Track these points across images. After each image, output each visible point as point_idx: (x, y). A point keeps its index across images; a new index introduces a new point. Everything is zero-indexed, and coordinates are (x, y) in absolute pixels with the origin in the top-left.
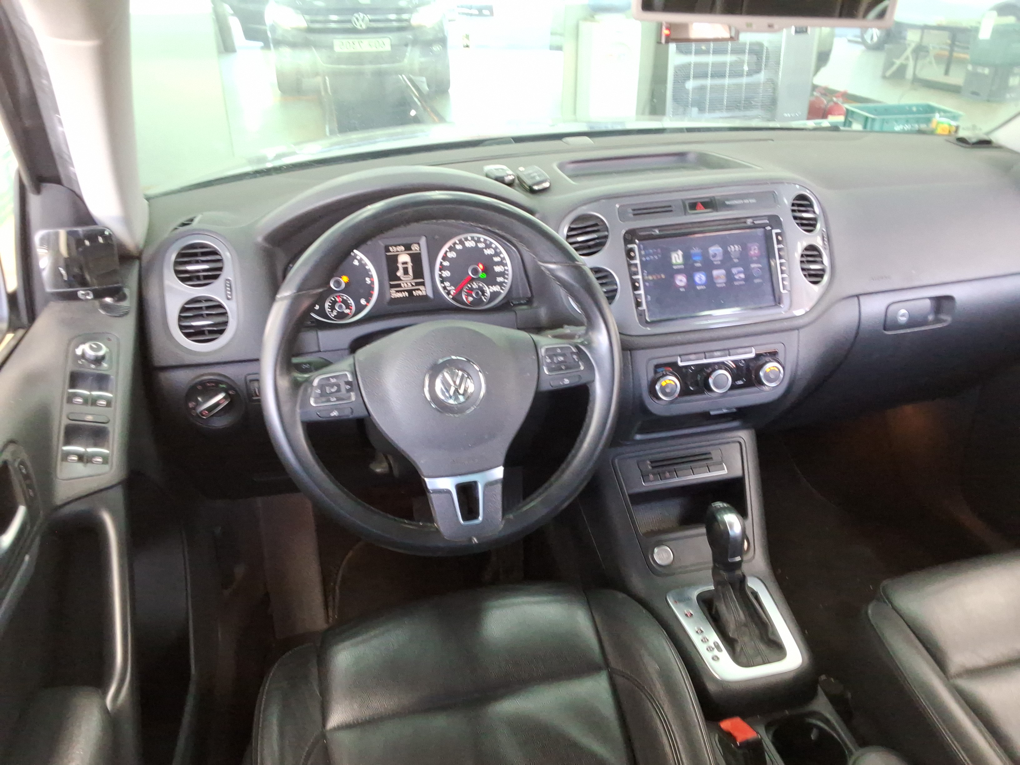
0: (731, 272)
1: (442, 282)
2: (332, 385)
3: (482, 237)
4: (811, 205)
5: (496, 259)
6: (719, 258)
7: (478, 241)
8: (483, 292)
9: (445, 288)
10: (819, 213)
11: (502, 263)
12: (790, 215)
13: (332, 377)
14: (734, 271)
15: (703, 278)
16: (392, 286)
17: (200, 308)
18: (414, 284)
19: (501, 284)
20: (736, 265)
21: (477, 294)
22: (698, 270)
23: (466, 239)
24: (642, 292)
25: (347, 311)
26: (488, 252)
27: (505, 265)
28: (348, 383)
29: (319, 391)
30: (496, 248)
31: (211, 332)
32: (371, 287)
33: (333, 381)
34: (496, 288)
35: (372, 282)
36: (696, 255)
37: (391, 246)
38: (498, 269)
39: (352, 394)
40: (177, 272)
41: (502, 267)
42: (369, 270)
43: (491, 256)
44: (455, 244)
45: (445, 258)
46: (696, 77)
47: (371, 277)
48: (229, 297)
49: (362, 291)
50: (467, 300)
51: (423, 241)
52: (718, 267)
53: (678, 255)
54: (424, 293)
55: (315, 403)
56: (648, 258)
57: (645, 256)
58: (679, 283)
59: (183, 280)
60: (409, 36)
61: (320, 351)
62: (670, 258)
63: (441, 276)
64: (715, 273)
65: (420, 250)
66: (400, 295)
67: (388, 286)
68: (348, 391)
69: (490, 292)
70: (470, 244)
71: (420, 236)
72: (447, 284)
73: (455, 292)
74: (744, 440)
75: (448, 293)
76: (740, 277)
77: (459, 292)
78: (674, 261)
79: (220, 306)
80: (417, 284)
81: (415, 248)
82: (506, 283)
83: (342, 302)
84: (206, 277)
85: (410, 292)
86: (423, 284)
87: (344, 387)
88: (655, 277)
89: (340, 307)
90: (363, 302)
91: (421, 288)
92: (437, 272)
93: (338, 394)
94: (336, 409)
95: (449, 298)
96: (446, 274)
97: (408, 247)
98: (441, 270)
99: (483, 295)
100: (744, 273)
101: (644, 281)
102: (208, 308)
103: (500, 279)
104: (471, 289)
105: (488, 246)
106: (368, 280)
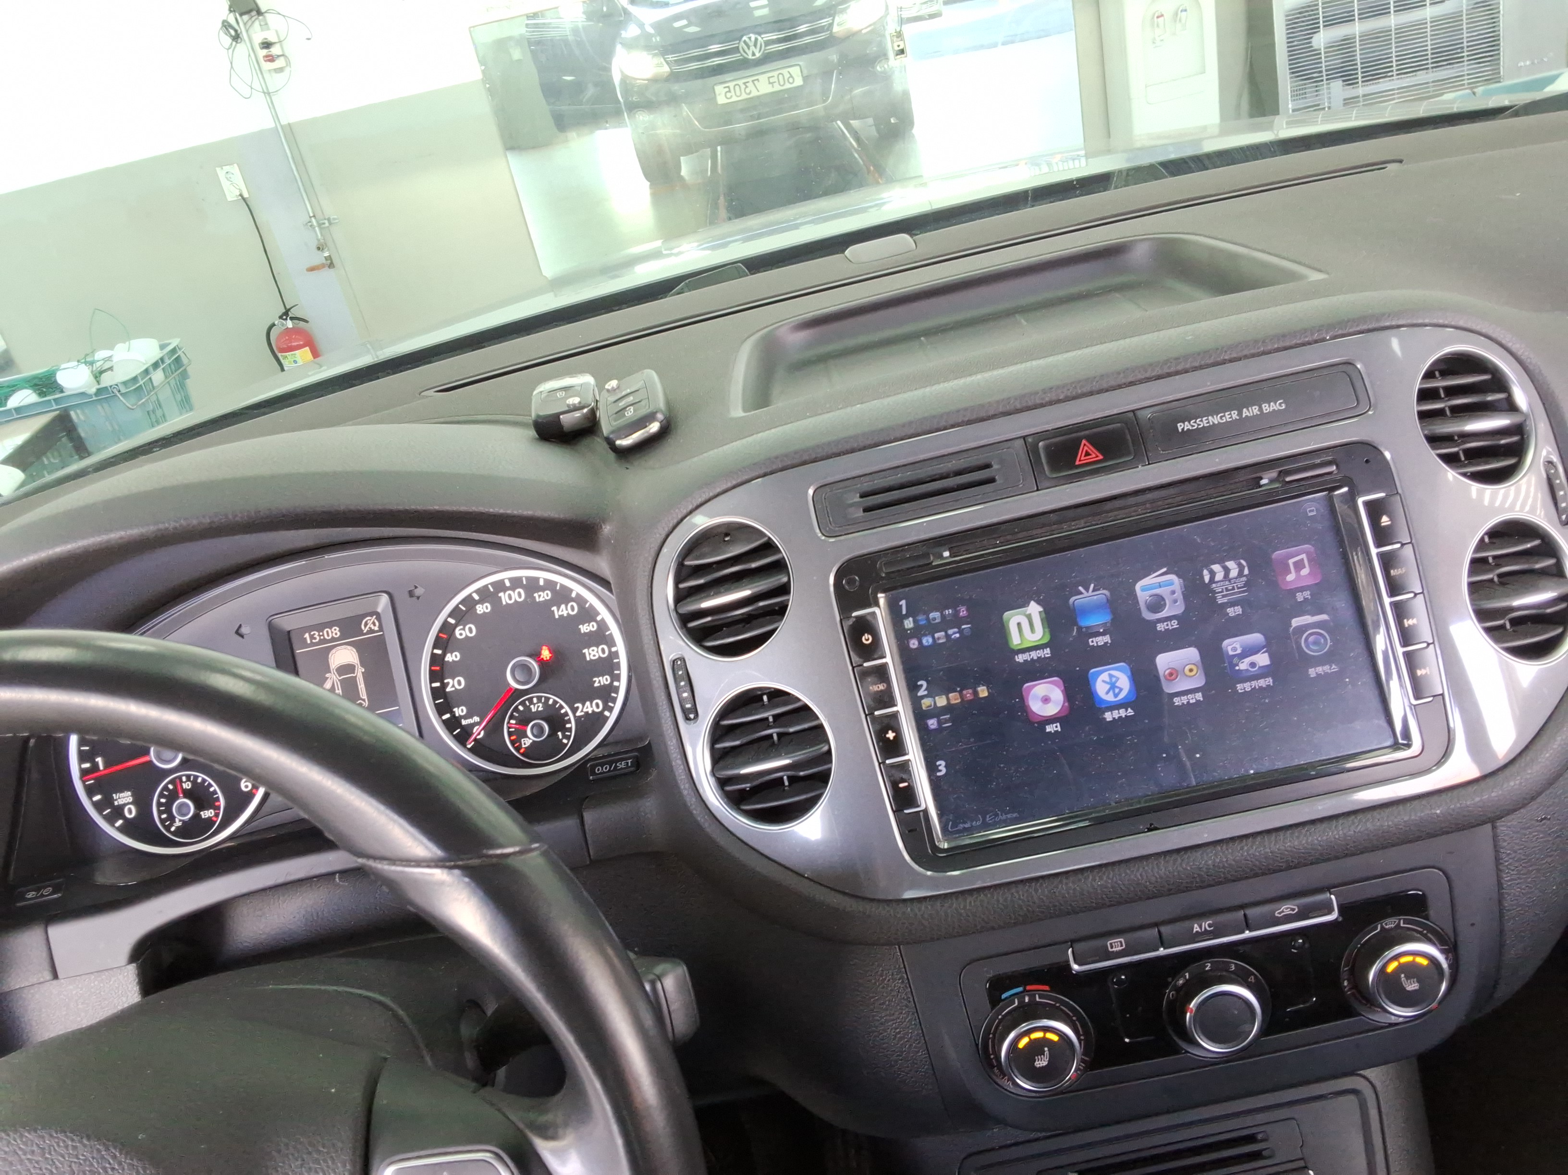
0: (1219, 651)
1: (441, 709)
3: (541, 576)
4: (1499, 383)
5: (586, 628)
6: (1174, 607)
7: (531, 588)
8: (561, 720)
10: (1530, 405)
11: (601, 637)
12: (1416, 432)
14: (1232, 645)
15: (1124, 682)
19: (602, 694)
20: (1237, 628)
22: (1105, 657)
23: (502, 585)
24: (914, 754)
25: (209, 814)
26: (562, 611)
27: (610, 641)
30: (580, 600)
34: (590, 707)
36: (1087, 611)
37: (309, 629)
38: (592, 653)
41: (603, 648)
43: (572, 622)
44: (472, 601)
45: (442, 643)
46: (1330, 23)
50: (518, 749)
52: (1173, 641)
53: (1029, 617)
56: (927, 641)
57: (917, 632)
58: (1037, 708)
60: (833, 55)
62: (1002, 632)
63: (435, 692)
64: (1164, 661)
65: (382, 628)
69: (576, 717)
70: (511, 597)
71: (374, 594)
72: (459, 711)
73: (481, 728)
74: (1371, 1083)
76: (1253, 665)
77: (494, 731)
78: (1015, 640)
81: (370, 624)
82: (615, 690)
88: (954, 698)
89: (187, 806)
90: (245, 786)
92: (427, 685)
95: (465, 752)
96: (456, 683)
97: (350, 628)
98: (434, 677)
100: (1268, 647)
101: (920, 717)
103: (603, 680)
105: (560, 598)
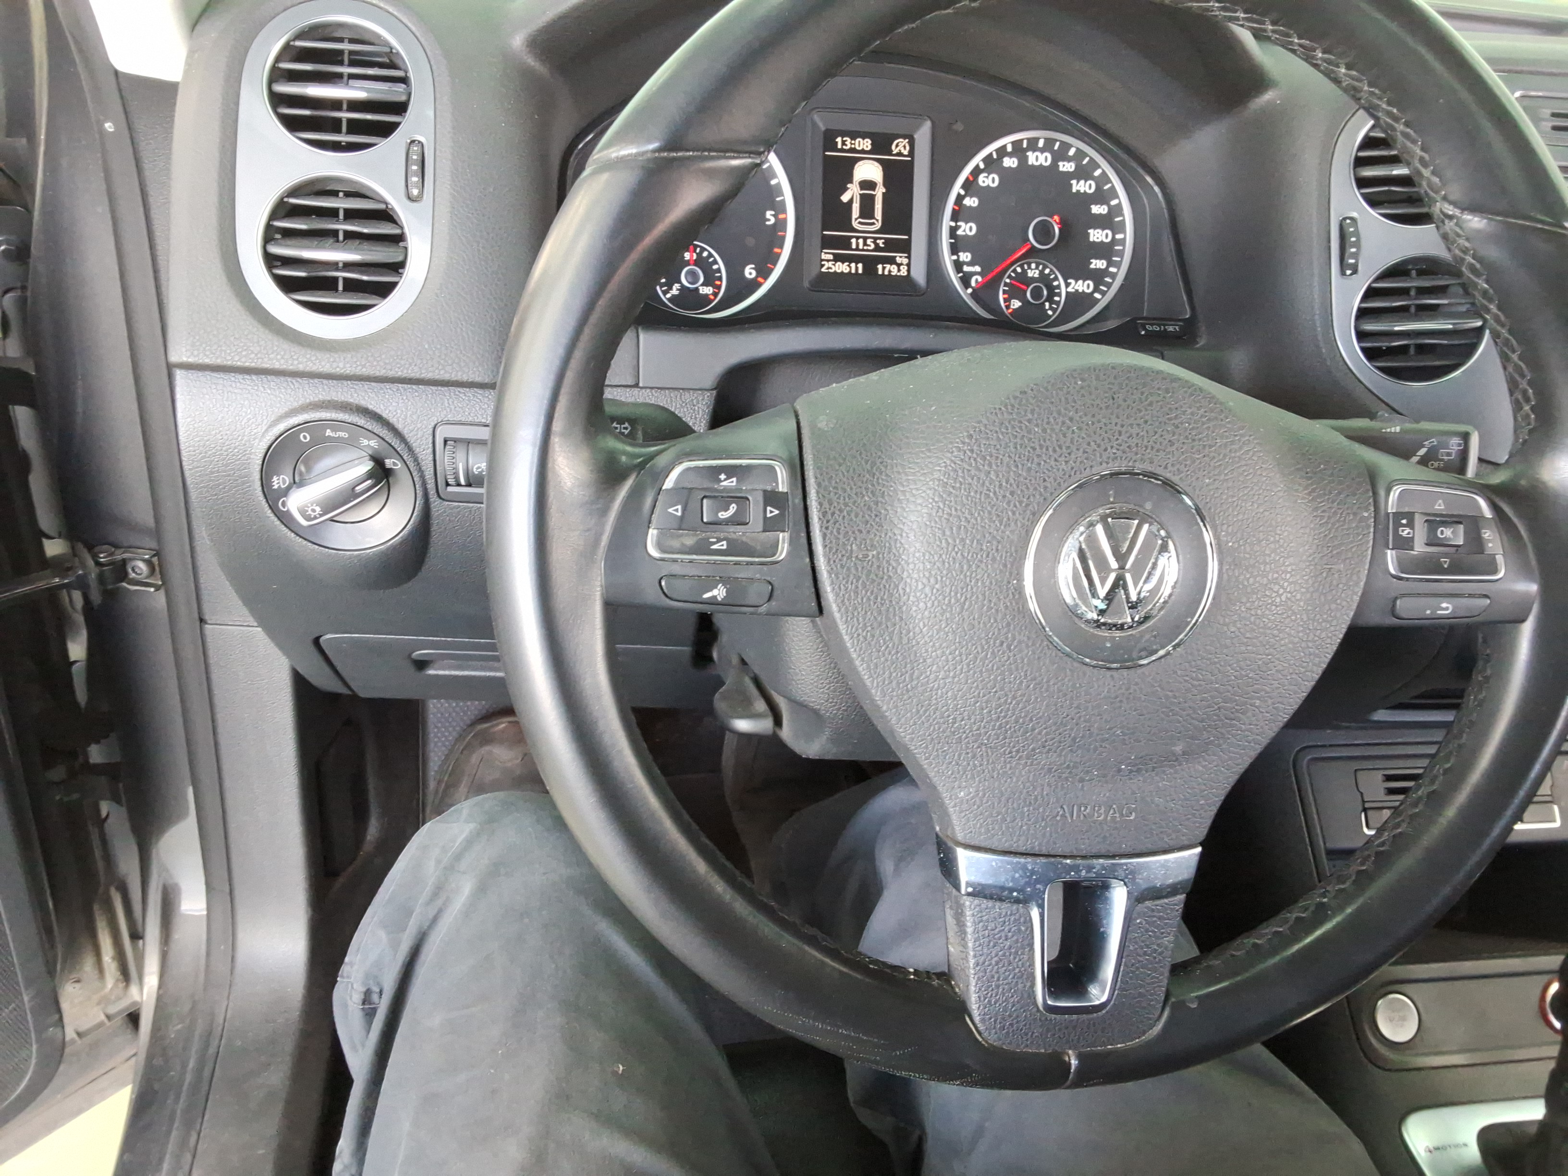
1: (955, 249)
2: (724, 499)
3: (1076, 145)
5: (1098, 209)
7: (1060, 155)
8: (1053, 291)
9: (958, 265)
11: (1109, 222)
13: (731, 471)
16: (828, 243)
17: (332, 213)
18: (880, 243)
19: (1098, 277)
21: (1037, 293)
23: (1033, 144)
25: (707, 290)
26: (1080, 186)
27: (1118, 228)
28: (772, 498)
29: (677, 510)
30: (1103, 180)
31: (352, 286)
32: (775, 236)
33: (728, 483)
34: (1083, 286)
35: (781, 224)
37: (843, 134)
38: (1097, 235)
39: (783, 538)
40: (277, 100)
41: (1110, 233)
42: (778, 190)
43: (1087, 200)
44: (1002, 152)
45: (970, 186)
47: (780, 208)
48: (415, 192)
49: (750, 242)
50: (1007, 304)
51: (923, 134)
54: (904, 272)
55: (660, 546)
59: (293, 124)
61: (636, 385)
63: (953, 231)
65: (911, 153)
66: (842, 268)
67: (817, 242)
68: (770, 525)
69: (1067, 292)
70: (1038, 159)
71: (920, 116)
72: (965, 257)
73: (980, 279)
75: (965, 281)
77: (991, 285)
79: (386, 215)
80: (891, 246)
81: (900, 146)
82: (1113, 276)
83: (696, 263)
84: (355, 127)
85: (870, 263)
86: (905, 247)
87: (755, 512)
89: (693, 276)
90: (750, 272)
91: (901, 258)
92: (947, 222)
93: (737, 532)
94: (724, 580)
95: (965, 294)
96: (968, 229)
97: (881, 145)
98: (955, 217)
99: (1050, 299)
102: (351, 215)
103: (1098, 264)
104: (1023, 279)
105: (1083, 173)
106: (770, 217)
